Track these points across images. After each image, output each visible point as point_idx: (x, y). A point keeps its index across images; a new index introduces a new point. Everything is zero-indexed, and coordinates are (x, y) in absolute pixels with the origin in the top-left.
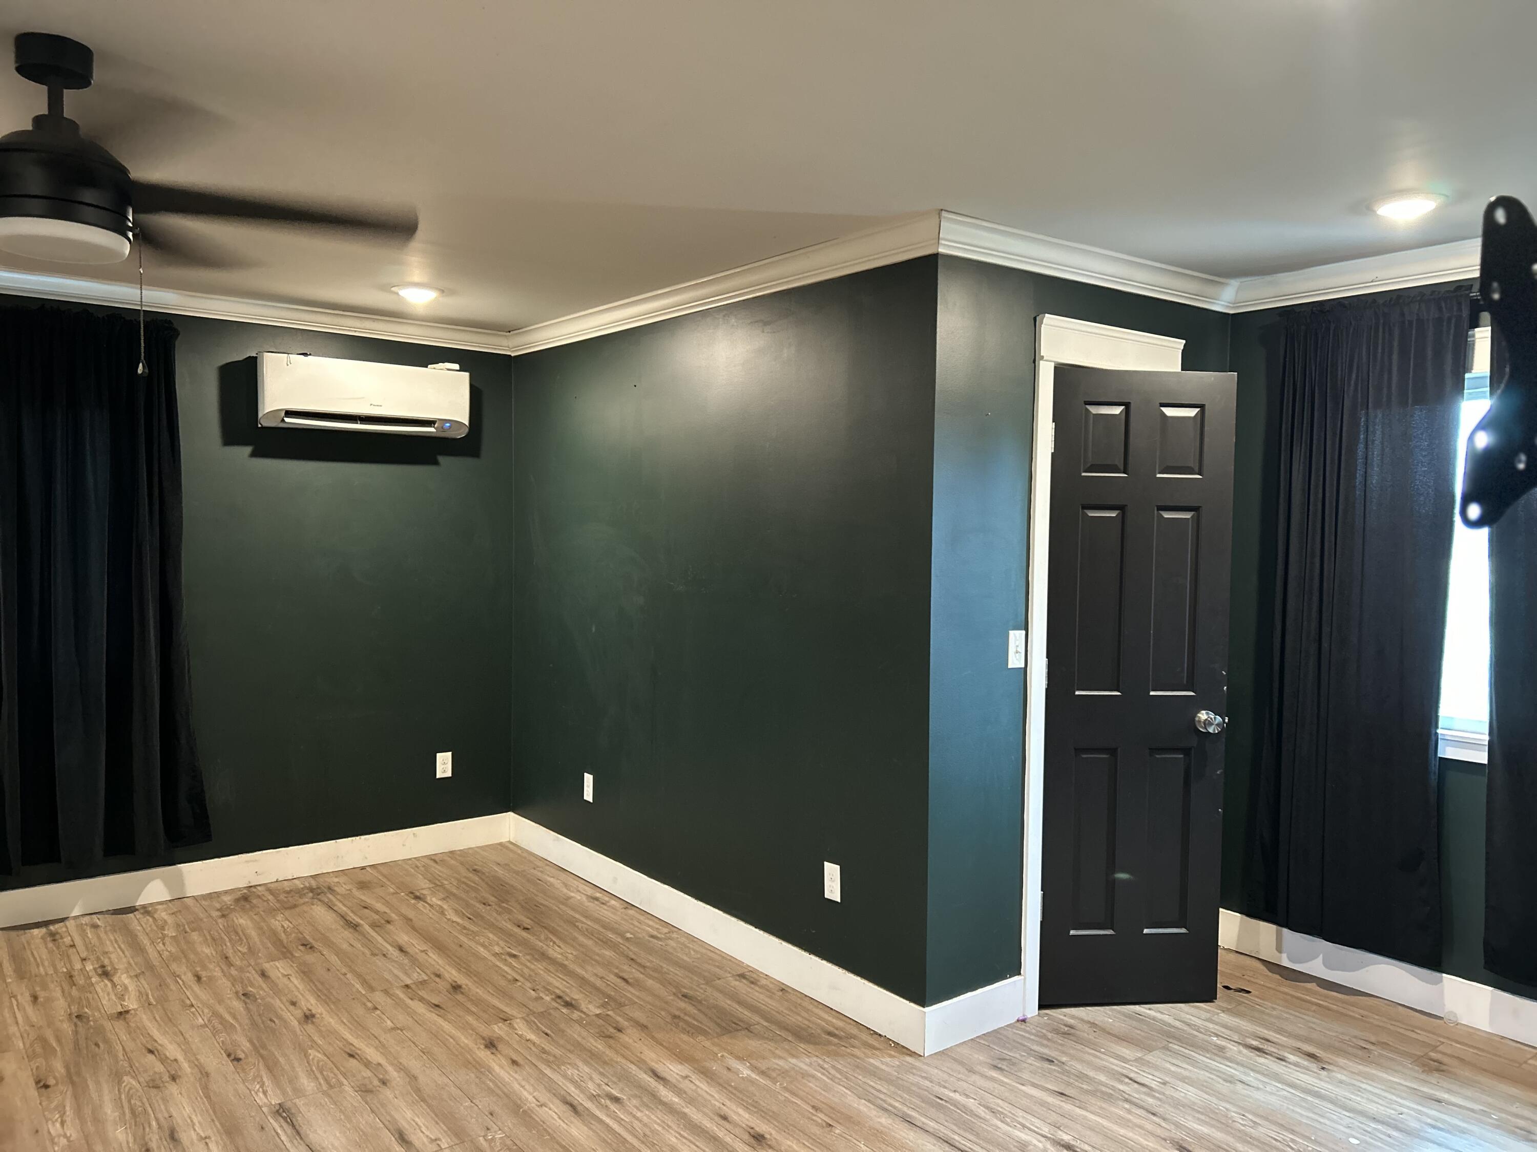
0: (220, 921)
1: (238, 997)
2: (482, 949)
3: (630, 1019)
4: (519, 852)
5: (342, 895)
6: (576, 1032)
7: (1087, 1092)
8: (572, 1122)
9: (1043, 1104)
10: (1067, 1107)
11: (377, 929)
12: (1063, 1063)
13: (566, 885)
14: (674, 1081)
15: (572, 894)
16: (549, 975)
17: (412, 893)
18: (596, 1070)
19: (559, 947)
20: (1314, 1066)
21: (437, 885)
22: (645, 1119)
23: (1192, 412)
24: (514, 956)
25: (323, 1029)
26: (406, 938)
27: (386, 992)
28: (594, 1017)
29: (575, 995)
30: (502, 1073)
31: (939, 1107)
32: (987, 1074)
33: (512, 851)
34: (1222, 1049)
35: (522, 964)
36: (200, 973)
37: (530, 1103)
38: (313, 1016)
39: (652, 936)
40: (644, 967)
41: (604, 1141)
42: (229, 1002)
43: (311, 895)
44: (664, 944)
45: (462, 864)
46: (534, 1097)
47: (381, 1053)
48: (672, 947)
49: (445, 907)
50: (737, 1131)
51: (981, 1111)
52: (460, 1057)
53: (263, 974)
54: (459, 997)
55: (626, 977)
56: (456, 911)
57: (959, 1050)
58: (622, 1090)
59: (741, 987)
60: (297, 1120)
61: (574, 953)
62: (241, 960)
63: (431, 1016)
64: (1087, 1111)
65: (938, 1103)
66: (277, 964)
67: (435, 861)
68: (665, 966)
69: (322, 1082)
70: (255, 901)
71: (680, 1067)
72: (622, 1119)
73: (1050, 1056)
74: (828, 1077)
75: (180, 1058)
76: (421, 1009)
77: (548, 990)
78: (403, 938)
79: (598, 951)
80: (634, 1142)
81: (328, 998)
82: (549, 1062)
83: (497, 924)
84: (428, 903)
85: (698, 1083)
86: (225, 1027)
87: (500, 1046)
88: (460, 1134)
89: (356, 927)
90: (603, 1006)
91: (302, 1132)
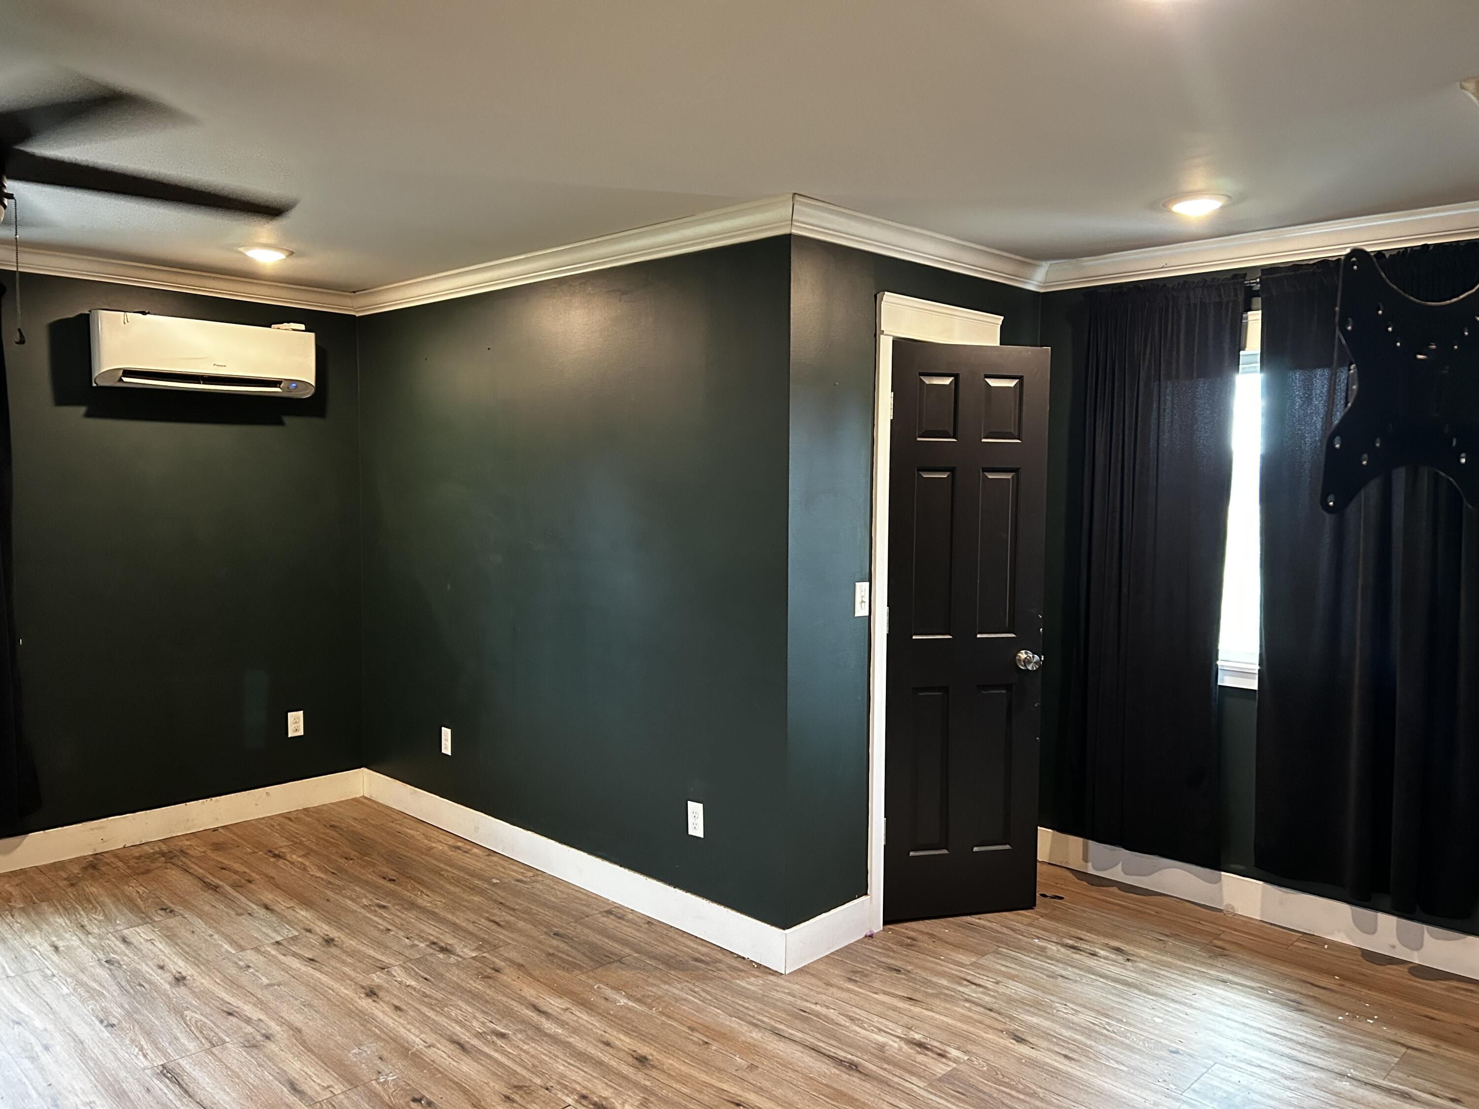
0: (69, 890)
1: (101, 965)
2: (350, 902)
3: (506, 960)
4: (375, 806)
5: (197, 858)
6: (455, 975)
7: (931, 995)
8: (461, 1060)
9: (895, 1009)
10: (917, 1010)
11: (239, 889)
12: (909, 971)
13: (426, 837)
14: (555, 1014)
15: (434, 845)
16: (422, 924)
17: (270, 851)
18: (478, 1009)
19: (428, 895)
20: (1120, 959)
21: (296, 843)
22: (532, 1051)
23: (1012, 383)
24: (384, 907)
25: (196, 990)
26: (270, 896)
27: (257, 949)
28: (470, 960)
29: (449, 940)
30: (387, 1020)
31: (805, 1020)
32: (843, 986)
33: (368, 806)
34: (1043, 949)
35: (392, 914)
36: (56, 943)
37: (418, 1045)
38: (184, 978)
39: (518, 881)
40: (514, 910)
41: (495, 1074)
42: (92, 969)
43: (163, 859)
44: (530, 887)
45: (318, 820)
46: (421, 1039)
47: (261, 1009)
48: (538, 889)
49: (307, 864)
50: (621, 1055)
51: (842, 1020)
52: (341, 1007)
53: (124, 940)
54: (334, 950)
55: (498, 920)
56: (320, 868)
57: (815, 966)
58: (506, 1026)
59: (610, 922)
60: (183, 1080)
61: (443, 901)
62: (99, 928)
63: (307, 969)
64: (933, 1012)
65: (803, 1016)
66: (137, 929)
67: (290, 819)
68: (533, 907)
69: (203, 1041)
70: (103, 869)
71: (559, 1001)
72: (510, 1053)
73: (897, 966)
74: (700, 1000)
75: (50, 1027)
76: (295, 963)
77: (422, 937)
78: (268, 897)
79: (466, 897)
80: (524, 1072)
81: (195, 958)
82: (431, 1005)
83: (362, 877)
84: (288, 861)
85: (578, 1014)
86: (95, 995)
87: (381, 994)
88: (352, 1080)
89: (215, 888)
90: (478, 949)
91: (190, 1090)
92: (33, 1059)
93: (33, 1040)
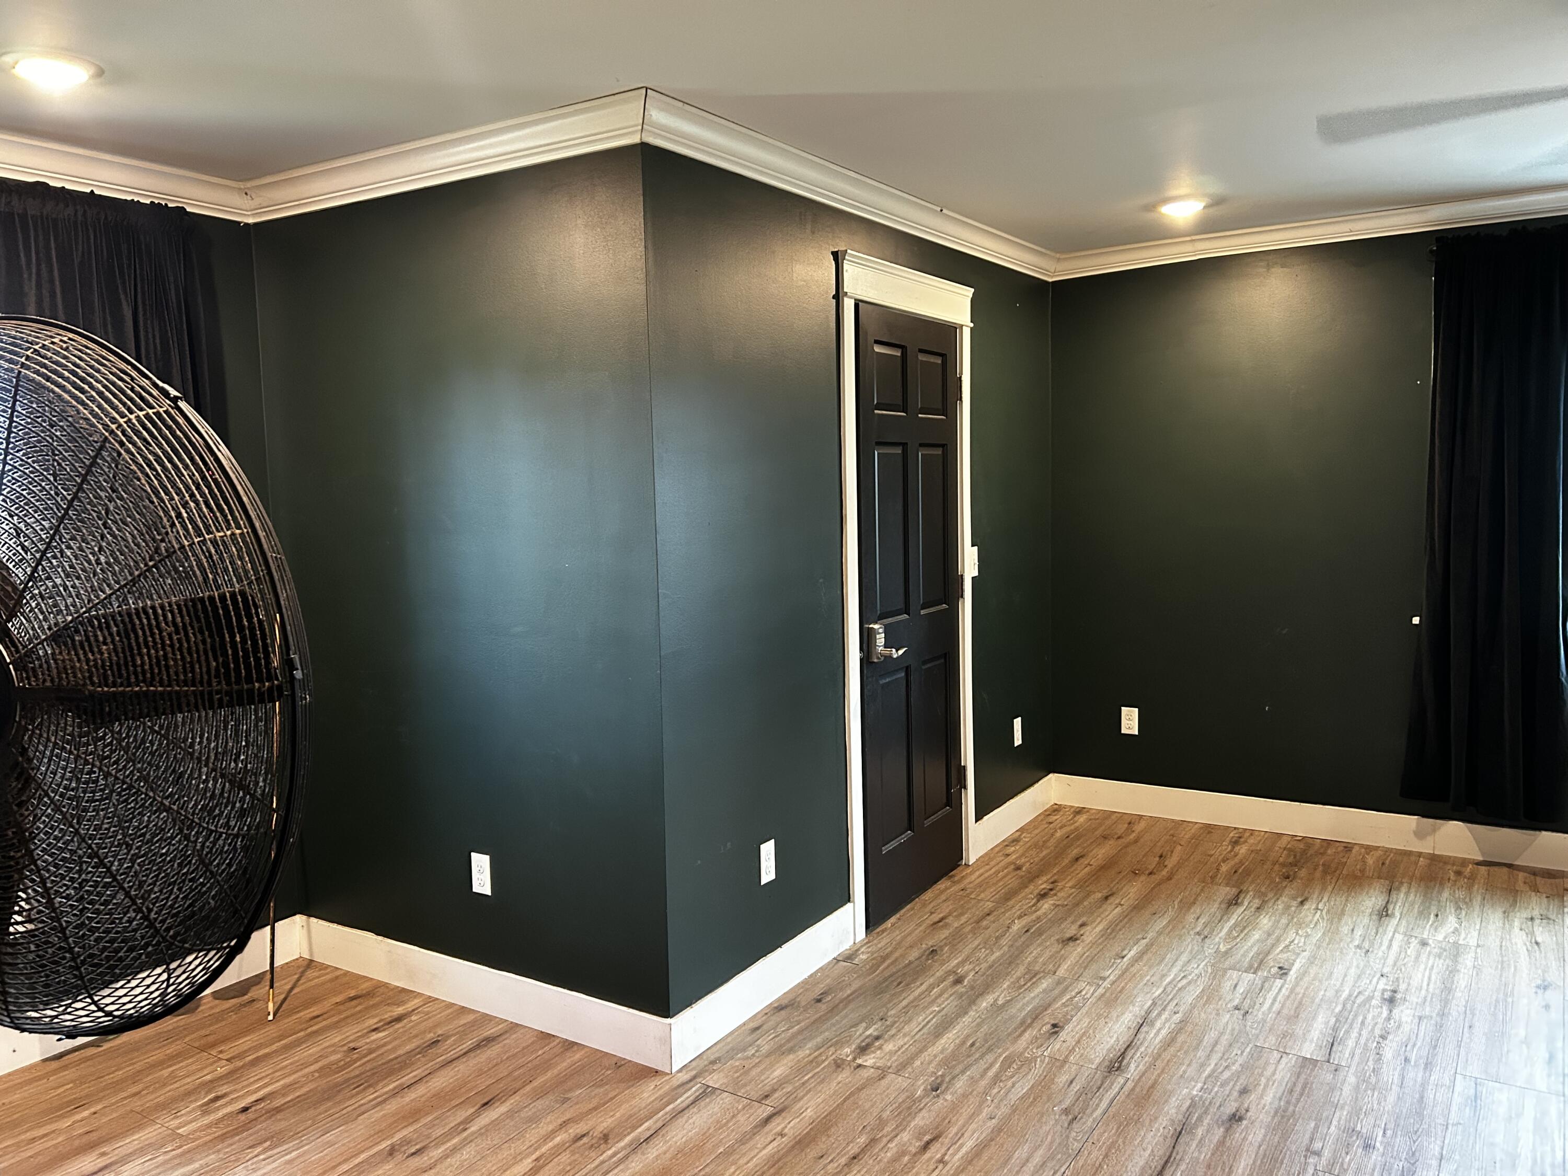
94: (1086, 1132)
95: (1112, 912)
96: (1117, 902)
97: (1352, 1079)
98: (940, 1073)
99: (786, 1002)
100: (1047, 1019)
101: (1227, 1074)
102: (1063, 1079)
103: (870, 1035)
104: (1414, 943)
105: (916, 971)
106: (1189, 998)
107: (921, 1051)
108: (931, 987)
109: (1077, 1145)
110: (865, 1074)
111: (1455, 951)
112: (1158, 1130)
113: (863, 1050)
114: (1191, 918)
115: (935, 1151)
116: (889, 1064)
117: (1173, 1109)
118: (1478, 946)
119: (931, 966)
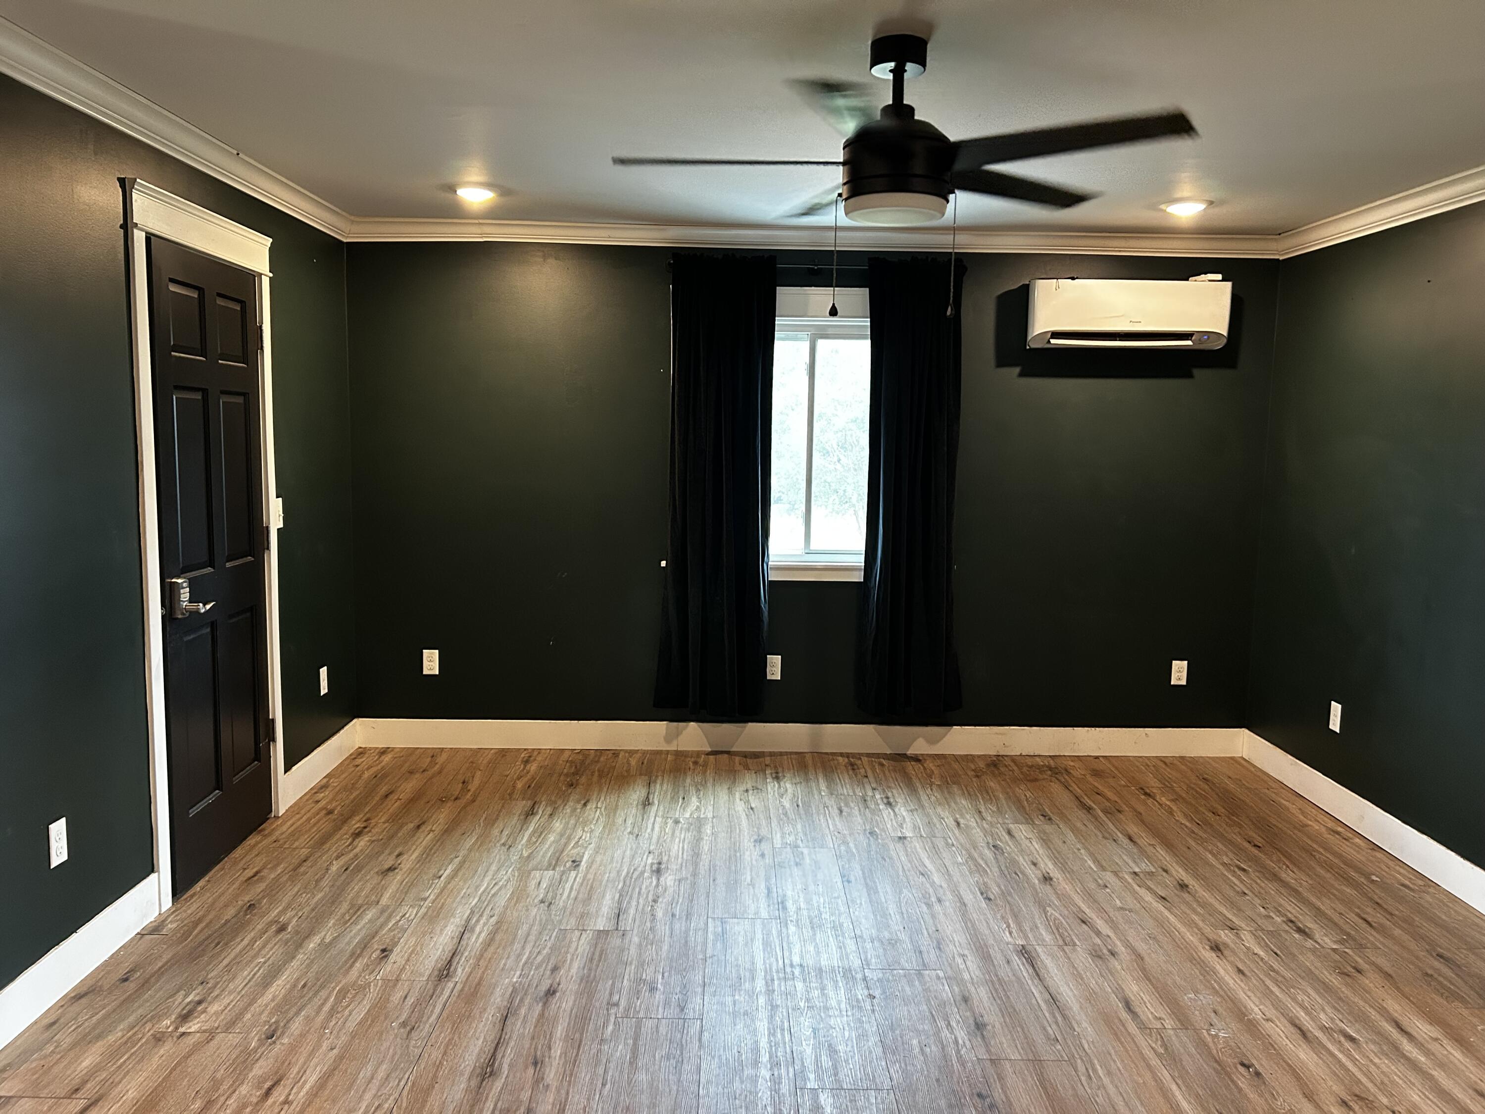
0: (974, 779)
1: (989, 848)
2: (1210, 856)
3: (1373, 964)
4: (1253, 770)
5: (1078, 778)
6: (1308, 961)
8: (1300, 1046)
11: (1109, 815)
13: (1303, 813)
14: (1420, 1039)
15: (1310, 823)
16: (1280, 897)
17: (1142, 789)
18: (1328, 1003)
19: (1293, 872)
21: (1167, 786)
22: (1385, 1068)
24: (1244, 870)
25: (1059, 892)
26: (1135, 830)
27: (1116, 873)
28: (1329, 951)
29: (1309, 923)
30: (1227, 978)
33: (1243, 766)
35: (1252, 879)
36: (959, 820)
37: (1256, 1014)
38: (1051, 879)
39: (1403, 885)
40: (1391, 914)
41: (1335, 1074)
42: (981, 849)
43: (1049, 773)
44: (1416, 896)
45: (1192, 770)
46: (1260, 1009)
47: (1110, 927)
48: (1427, 901)
49: (1174, 808)
52: (1185, 951)
53: (1009, 833)
54: (1186, 895)
55: (1370, 919)
56: (1186, 816)
58: (1358, 1031)
60: (1036, 964)
61: (1310, 882)
62: (991, 817)
63: (1158, 906)
66: (1021, 826)
67: (1165, 763)
68: (1417, 919)
69: (1058, 937)
70: (1002, 769)
71: (1429, 1027)
72: (1357, 1060)
75: (945, 885)
76: (1148, 897)
77: (1279, 911)
78: (1133, 829)
79: (1336, 885)
80: (1370, 1085)
81: (1063, 867)
82: (1277, 981)
83: (1226, 835)
84: (1157, 801)
85: (1449, 1048)
86: (979, 869)
87: (1226, 952)
88: (1184, 1021)
89: (1089, 809)
90: (1341, 942)
91: (1041, 975)
92: (929, 906)
93: (931, 891)
94: (425, 1038)
95: (425, 839)
96: (429, 828)
97: (636, 939)
98: (273, 1020)
99: (85, 989)
100: (376, 946)
101: (540, 958)
102: (397, 997)
103: (190, 1002)
104: (670, 821)
105: (236, 927)
106: (502, 901)
107: (250, 1004)
108: (254, 941)
109: (417, 1051)
110: (190, 1041)
111: (698, 824)
112: (487, 1019)
113: (185, 1018)
114: (495, 832)
115: (278, 1095)
116: (216, 1025)
117: (498, 999)
118: (714, 817)
119: (249, 922)
